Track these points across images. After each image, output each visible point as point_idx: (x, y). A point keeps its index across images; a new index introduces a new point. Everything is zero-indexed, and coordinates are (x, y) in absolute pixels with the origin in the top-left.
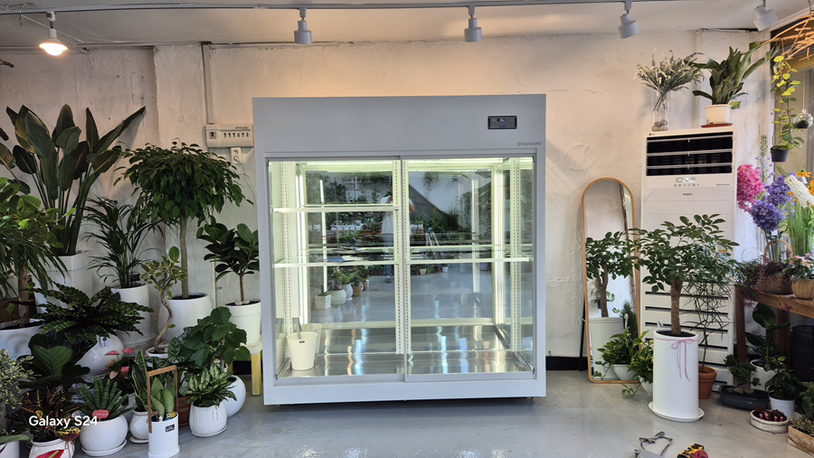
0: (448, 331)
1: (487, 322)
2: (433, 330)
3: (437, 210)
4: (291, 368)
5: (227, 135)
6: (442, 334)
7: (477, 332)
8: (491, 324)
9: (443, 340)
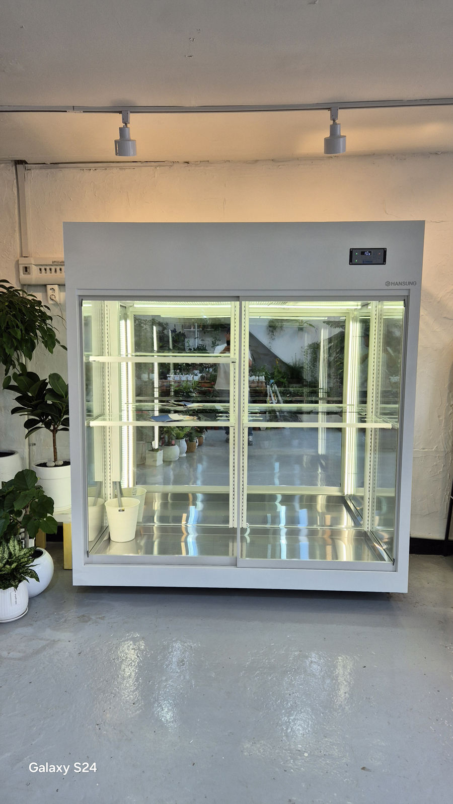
0: (288, 500)
1: (334, 491)
2: (273, 498)
3: (281, 361)
4: (109, 538)
5: (43, 271)
6: (282, 503)
7: (321, 502)
8: (339, 494)
9: (282, 510)
